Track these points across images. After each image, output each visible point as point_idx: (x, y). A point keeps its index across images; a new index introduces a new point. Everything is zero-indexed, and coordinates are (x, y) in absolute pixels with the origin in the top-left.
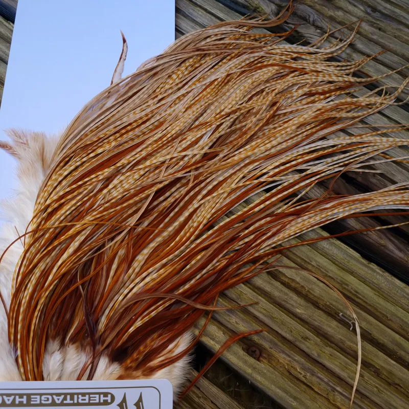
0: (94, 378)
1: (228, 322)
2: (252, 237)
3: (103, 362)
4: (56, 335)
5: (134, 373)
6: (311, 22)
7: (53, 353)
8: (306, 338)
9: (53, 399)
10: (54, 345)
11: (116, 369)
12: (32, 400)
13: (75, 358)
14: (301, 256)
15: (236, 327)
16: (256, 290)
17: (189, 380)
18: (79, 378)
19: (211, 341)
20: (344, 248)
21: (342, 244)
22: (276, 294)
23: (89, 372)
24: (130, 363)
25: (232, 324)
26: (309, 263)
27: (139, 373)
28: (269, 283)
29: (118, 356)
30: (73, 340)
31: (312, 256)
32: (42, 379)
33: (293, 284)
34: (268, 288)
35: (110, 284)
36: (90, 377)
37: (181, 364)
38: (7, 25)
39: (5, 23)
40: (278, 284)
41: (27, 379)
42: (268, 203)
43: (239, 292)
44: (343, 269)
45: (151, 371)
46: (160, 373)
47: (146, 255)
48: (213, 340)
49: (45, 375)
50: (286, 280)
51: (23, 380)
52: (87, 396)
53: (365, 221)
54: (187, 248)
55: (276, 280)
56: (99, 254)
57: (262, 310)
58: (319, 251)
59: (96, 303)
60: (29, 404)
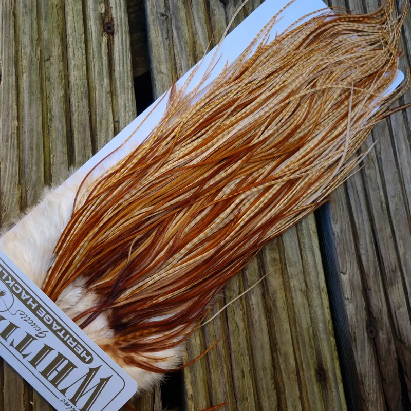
9: (52, 323)
12: (39, 311)
52: (76, 343)
60: (34, 311)
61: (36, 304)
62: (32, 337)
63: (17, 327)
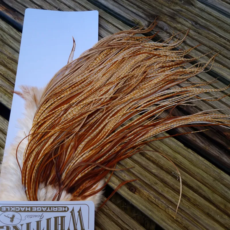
0: (60, 200)
1: (121, 176)
2: (133, 136)
3: (64, 193)
4: (43, 181)
5: (78, 198)
6: (165, 30)
7: (42, 189)
8: (156, 184)
10: (42, 185)
11: (69, 196)
13: (52, 191)
14: (156, 145)
15: (124, 178)
16: (134, 161)
17: (102, 202)
18: (53, 200)
19: (113, 184)
20: (176, 142)
21: (175, 140)
22: (143, 163)
23: (58, 197)
24: (76, 194)
25: (122, 177)
26: (159, 149)
27: (80, 198)
28: (140, 158)
29: (70, 191)
30: (51, 183)
31: (161, 145)
32: (37, 200)
33: (152, 159)
34: (139, 160)
35: (67, 158)
36: (58, 200)
37: (98, 195)
38: (19, 34)
39: (17, 33)
40: (144, 158)
41: (30, 200)
42: (140, 120)
43: (126, 162)
44: (175, 151)
45: (85, 198)
46: (89, 199)
47: (84, 144)
48: (114, 183)
49: (38, 199)
50: (149, 157)
51: (29, 201)
53: (187, 129)
54: (102, 141)
55: (143, 156)
56: (62, 145)
57: (136, 170)
58: (164, 143)
59: (61, 167)
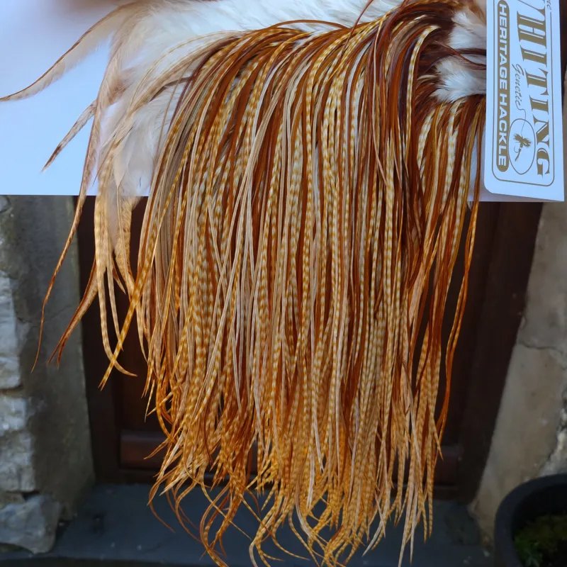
9: (504, 65)
12: (503, 87)
60: (507, 92)
61: (501, 95)
62: (528, 78)
63: (531, 99)
